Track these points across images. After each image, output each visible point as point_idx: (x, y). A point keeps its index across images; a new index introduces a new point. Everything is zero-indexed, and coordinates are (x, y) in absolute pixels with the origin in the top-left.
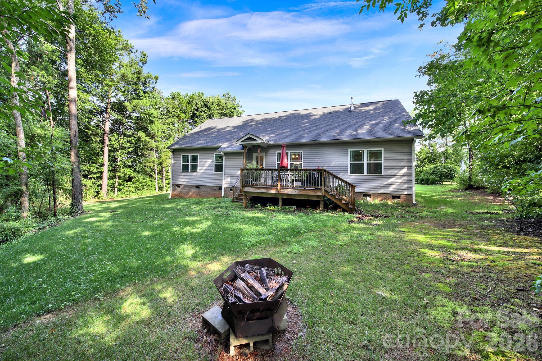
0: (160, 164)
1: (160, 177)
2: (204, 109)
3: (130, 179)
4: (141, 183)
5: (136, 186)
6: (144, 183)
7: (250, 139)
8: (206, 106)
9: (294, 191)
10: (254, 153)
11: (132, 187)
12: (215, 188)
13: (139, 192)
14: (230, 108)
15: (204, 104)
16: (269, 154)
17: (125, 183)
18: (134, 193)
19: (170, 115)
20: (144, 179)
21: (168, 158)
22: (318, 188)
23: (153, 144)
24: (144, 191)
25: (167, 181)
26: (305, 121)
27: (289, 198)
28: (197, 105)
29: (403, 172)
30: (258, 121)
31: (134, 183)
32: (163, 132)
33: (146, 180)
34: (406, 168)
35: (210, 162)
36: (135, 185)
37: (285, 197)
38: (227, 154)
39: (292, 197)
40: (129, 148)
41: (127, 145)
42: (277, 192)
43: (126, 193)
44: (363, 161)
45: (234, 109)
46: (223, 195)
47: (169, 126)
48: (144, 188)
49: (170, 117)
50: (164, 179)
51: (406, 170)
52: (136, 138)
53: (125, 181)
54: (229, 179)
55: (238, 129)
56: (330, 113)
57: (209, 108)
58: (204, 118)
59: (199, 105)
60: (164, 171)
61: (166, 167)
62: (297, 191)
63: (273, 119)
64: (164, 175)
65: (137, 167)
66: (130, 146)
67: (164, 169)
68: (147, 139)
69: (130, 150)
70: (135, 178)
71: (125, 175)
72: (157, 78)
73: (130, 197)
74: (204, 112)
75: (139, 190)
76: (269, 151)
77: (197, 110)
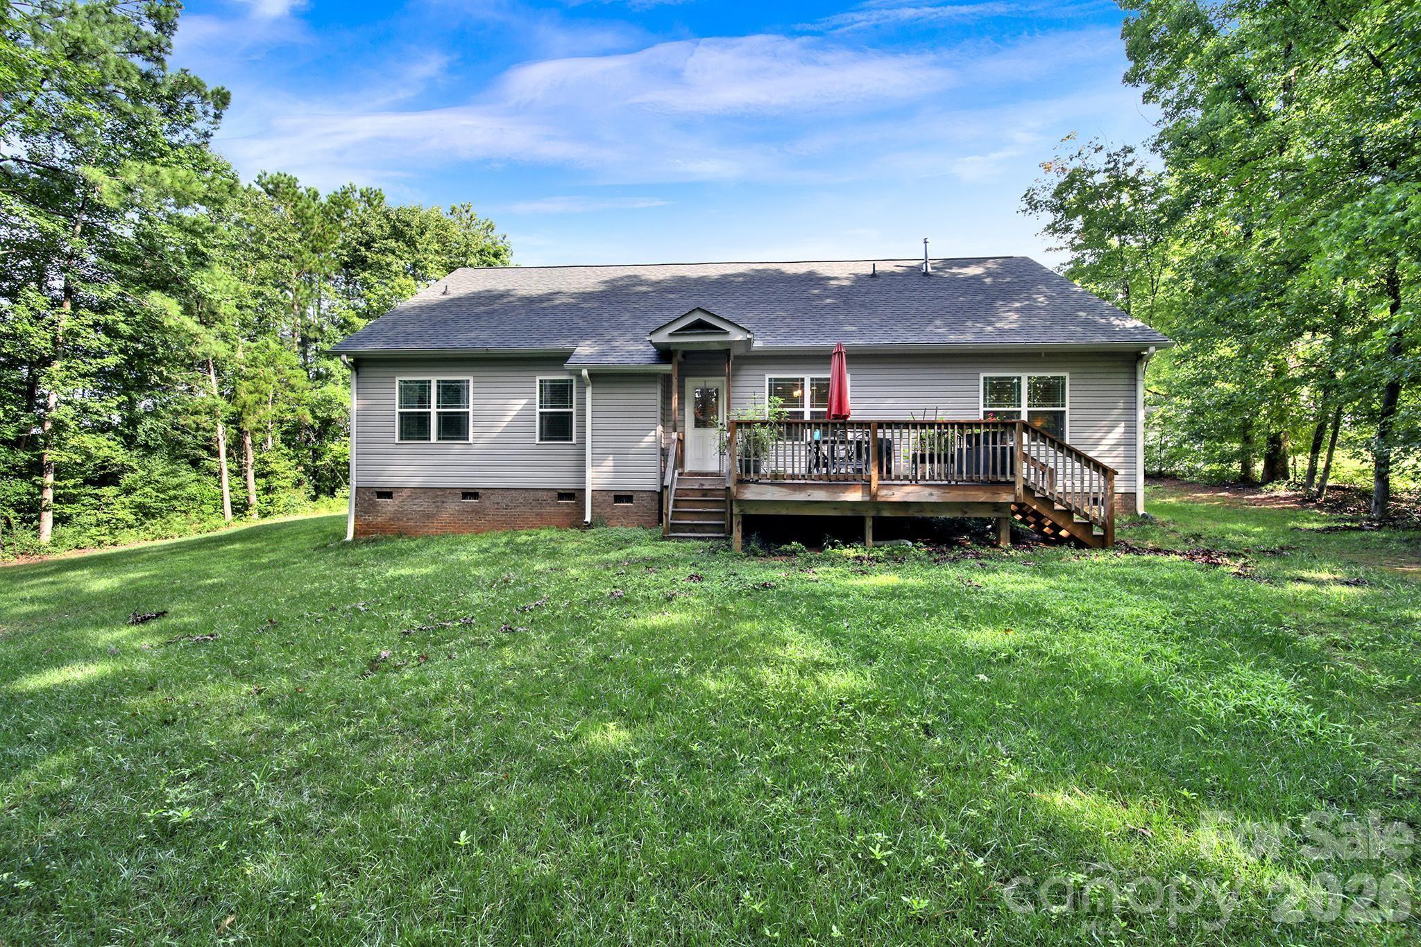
0: (235, 421)
1: (234, 467)
2: (392, 243)
3: (107, 476)
4: (164, 491)
5: (139, 500)
6: (175, 488)
7: (700, 326)
8: (397, 234)
9: (928, 491)
10: (687, 379)
11: (118, 506)
12: (544, 495)
13: (156, 525)
14: (481, 252)
15: (394, 227)
16: (740, 384)
17: (89, 489)
18: (131, 527)
19: (265, 249)
20: (174, 473)
21: (264, 398)
22: (1003, 479)
23: (210, 344)
24: (177, 520)
25: (262, 481)
26: (816, 291)
27: (901, 514)
28: (369, 229)
29: (1117, 436)
30: (659, 282)
31: (129, 491)
32: (239, 307)
33: (181, 479)
34: (1123, 424)
35: (520, 407)
36: (136, 498)
37: (886, 514)
38: (603, 378)
39: (912, 513)
40: (100, 355)
41: (96, 340)
42: (867, 499)
43: (93, 531)
44: (1019, 406)
45: (496, 255)
46: (588, 519)
47: (260, 288)
48: (174, 510)
49: (263, 257)
50: (251, 474)
51: (1122, 430)
52: (138, 318)
53: (87, 482)
54: (611, 463)
55: (599, 300)
56: (874, 275)
57: (411, 243)
58: (396, 274)
59: (373, 229)
60: (249, 448)
61: (258, 430)
62: (934, 491)
63: (707, 280)
64: (251, 460)
65: (140, 430)
66: (109, 346)
67: (248, 440)
68: (191, 324)
69: (111, 361)
70: (133, 470)
71: (89, 457)
72: (222, 99)
73: (115, 544)
74: (394, 253)
75: (154, 516)
76: (743, 372)
77: (368, 246)
